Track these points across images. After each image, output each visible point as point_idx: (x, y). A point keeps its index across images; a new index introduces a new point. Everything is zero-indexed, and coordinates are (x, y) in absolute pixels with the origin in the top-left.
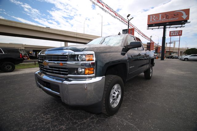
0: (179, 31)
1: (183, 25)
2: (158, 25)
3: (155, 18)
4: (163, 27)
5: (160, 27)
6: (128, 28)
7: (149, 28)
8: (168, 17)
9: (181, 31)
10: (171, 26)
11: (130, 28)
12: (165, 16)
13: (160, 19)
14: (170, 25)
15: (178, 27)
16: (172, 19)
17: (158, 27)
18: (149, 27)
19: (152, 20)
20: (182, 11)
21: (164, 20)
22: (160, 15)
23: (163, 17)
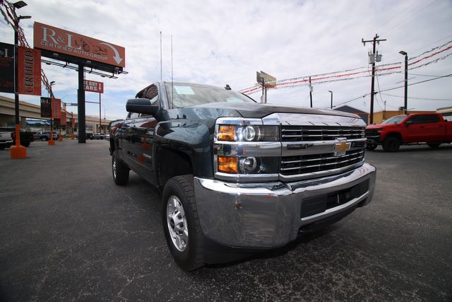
0: (98, 83)
1: (115, 75)
3: (55, 38)
4: (77, 66)
8: (86, 48)
9: (102, 84)
10: (94, 70)
11: (19, 45)
12: (80, 43)
13: (70, 46)
14: (92, 67)
16: (95, 56)
17: (64, 63)
19: (48, 38)
20: (112, 47)
21: (79, 51)
22: (70, 36)
23: (75, 43)
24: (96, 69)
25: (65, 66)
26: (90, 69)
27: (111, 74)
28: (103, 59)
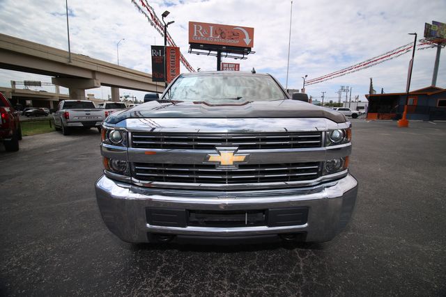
0: (236, 64)
1: (245, 56)
2: (209, 47)
3: (202, 31)
4: (216, 53)
5: (212, 52)
6: (165, 44)
7: (193, 50)
8: (223, 35)
9: (239, 65)
10: (228, 54)
11: (168, 45)
12: (219, 32)
13: (211, 36)
14: (227, 52)
15: (238, 57)
16: (230, 41)
17: (208, 52)
18: (191, 47)
19: (198, 33)
20: (243, 30)
21: (218, 40)
22: (211, 28)
23: (215, 33)
24: (230, 52)
25: (209, 54)
26: (225, 54)
27: (242, 56)
28: (235, 43)
